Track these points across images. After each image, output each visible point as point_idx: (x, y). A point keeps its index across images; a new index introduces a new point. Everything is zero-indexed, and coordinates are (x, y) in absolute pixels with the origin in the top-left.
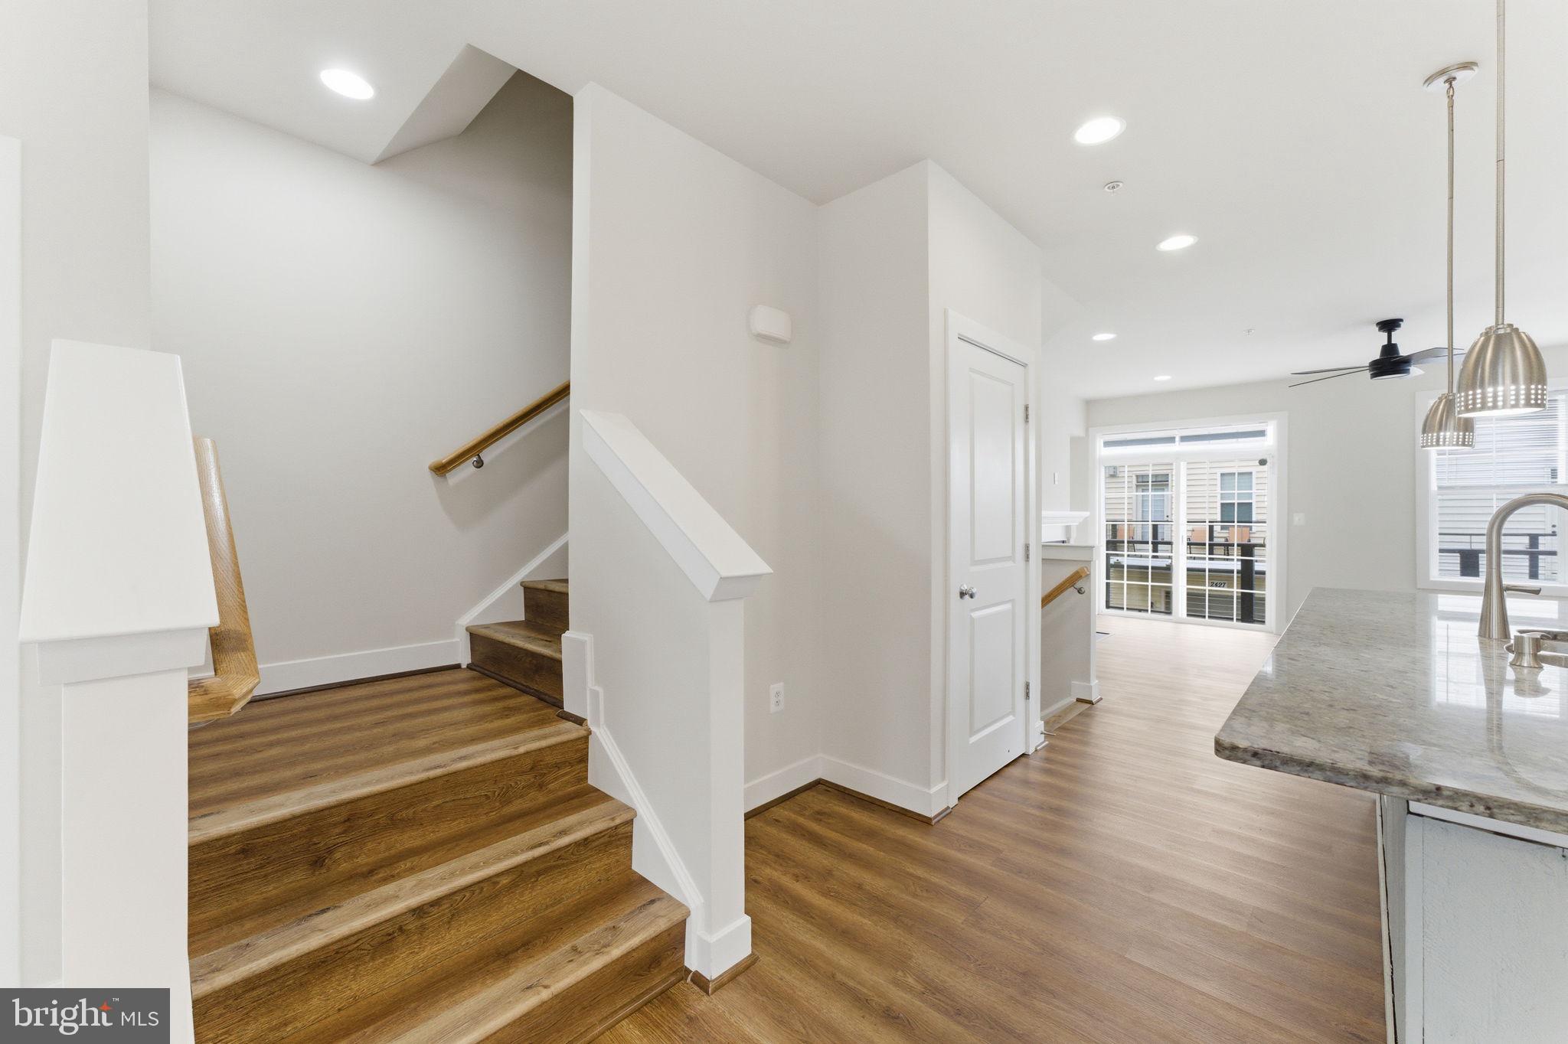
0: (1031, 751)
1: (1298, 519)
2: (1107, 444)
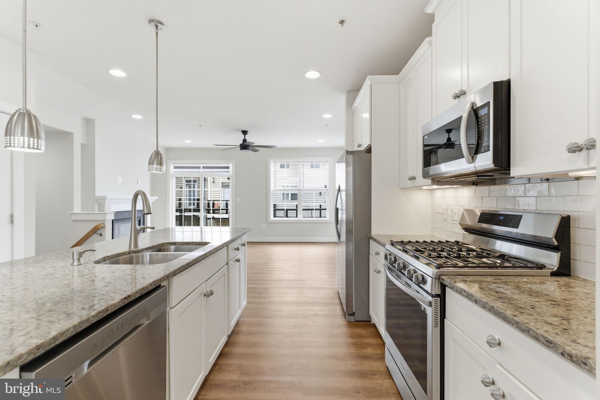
2: (175, 167)
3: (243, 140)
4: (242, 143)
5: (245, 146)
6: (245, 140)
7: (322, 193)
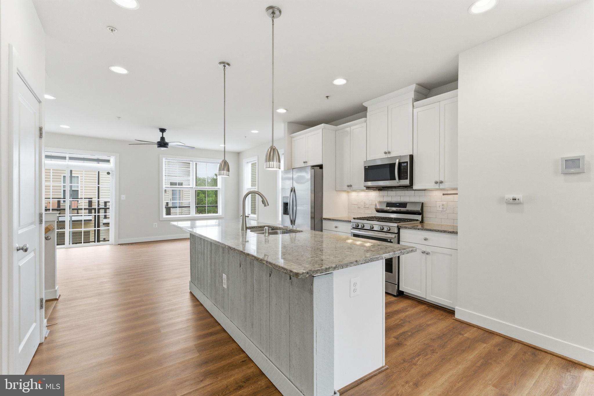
0: (43, 340)
1: (123, 197)
3: (161, 137)
4: (159, 140)
5: (162, 144)
6: (163, 138)
7: (167, 190)
